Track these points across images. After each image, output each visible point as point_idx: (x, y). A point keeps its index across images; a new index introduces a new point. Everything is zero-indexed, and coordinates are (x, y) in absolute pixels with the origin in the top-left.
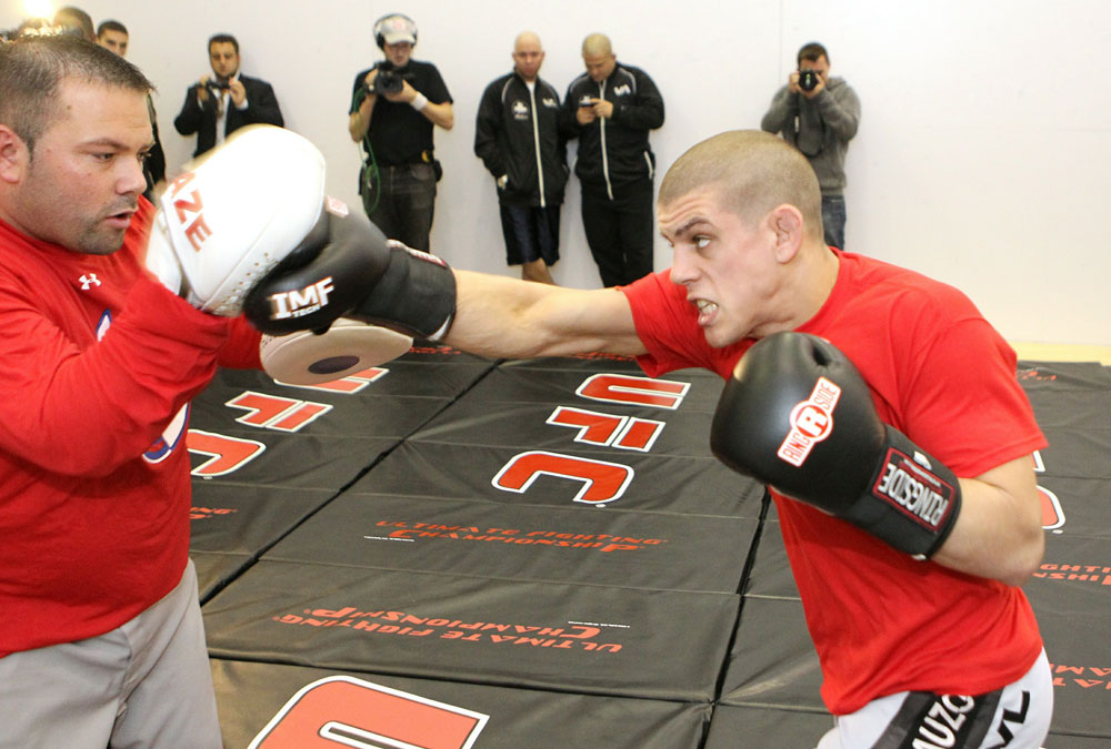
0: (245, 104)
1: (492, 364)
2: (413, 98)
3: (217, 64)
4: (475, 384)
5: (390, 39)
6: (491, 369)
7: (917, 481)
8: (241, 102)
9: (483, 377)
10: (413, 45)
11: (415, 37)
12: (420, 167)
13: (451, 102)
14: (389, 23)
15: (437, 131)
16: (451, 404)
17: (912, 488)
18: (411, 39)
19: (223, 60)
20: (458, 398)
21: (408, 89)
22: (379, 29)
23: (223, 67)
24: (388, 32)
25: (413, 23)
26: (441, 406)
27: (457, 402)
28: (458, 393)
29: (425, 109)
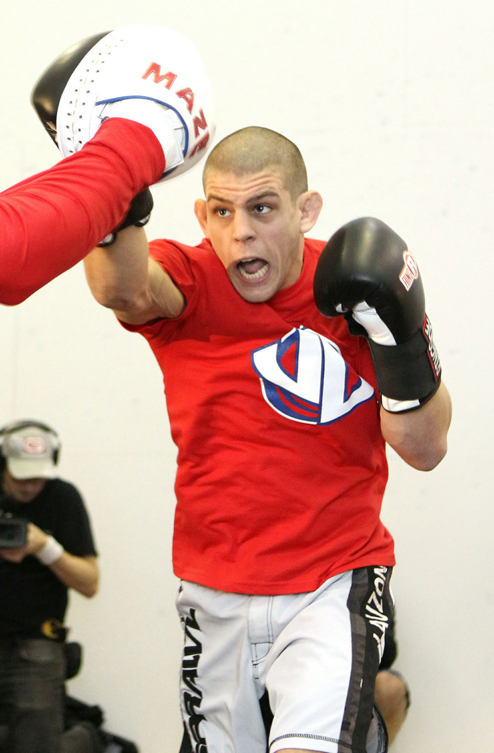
2: (41, 546)
12: (37, 643)
13: (95, 555)
15: (74, 597)
21: (35, 534)
29: (58, 562)
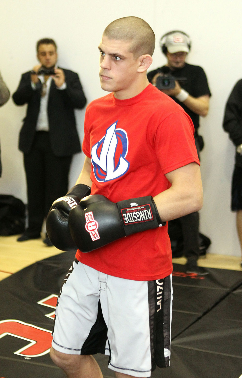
0: (63, 86)
1: (228, 290)
3: (43, 59)
4: (217, 304)
5: (172, 50)
6: (228, 294)
7: (136, 212)
8: (62, 84)
9: (222, 299)
10: (187, 53)
11: (189, 46)
13: (210, 95)
14: (171, 38)
16: (199, 318)
17: (135, 215)
18: (185, 49)
19: (48, 56)
20: (205, 314)
22: (164, 41)
23: (47, 60)
24: (171, 44)
25: (188, 36)
26: (193, 320)
27: (204, 317)
28: (205, 311)
